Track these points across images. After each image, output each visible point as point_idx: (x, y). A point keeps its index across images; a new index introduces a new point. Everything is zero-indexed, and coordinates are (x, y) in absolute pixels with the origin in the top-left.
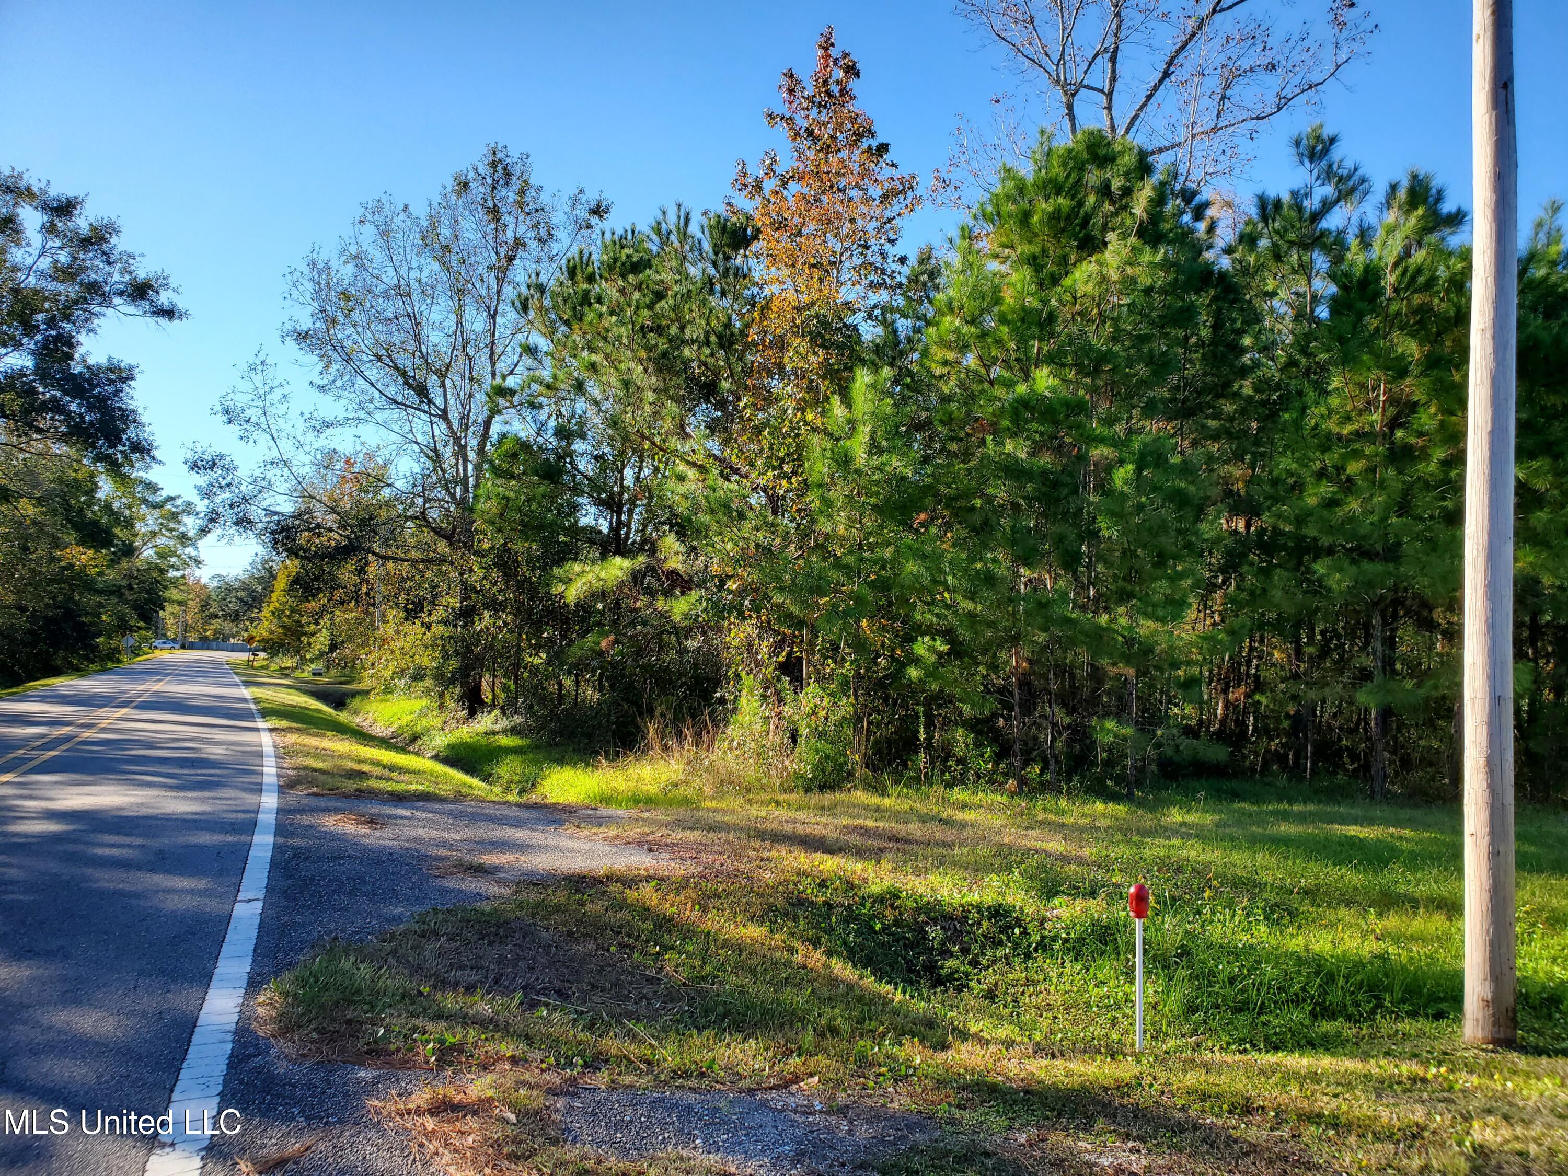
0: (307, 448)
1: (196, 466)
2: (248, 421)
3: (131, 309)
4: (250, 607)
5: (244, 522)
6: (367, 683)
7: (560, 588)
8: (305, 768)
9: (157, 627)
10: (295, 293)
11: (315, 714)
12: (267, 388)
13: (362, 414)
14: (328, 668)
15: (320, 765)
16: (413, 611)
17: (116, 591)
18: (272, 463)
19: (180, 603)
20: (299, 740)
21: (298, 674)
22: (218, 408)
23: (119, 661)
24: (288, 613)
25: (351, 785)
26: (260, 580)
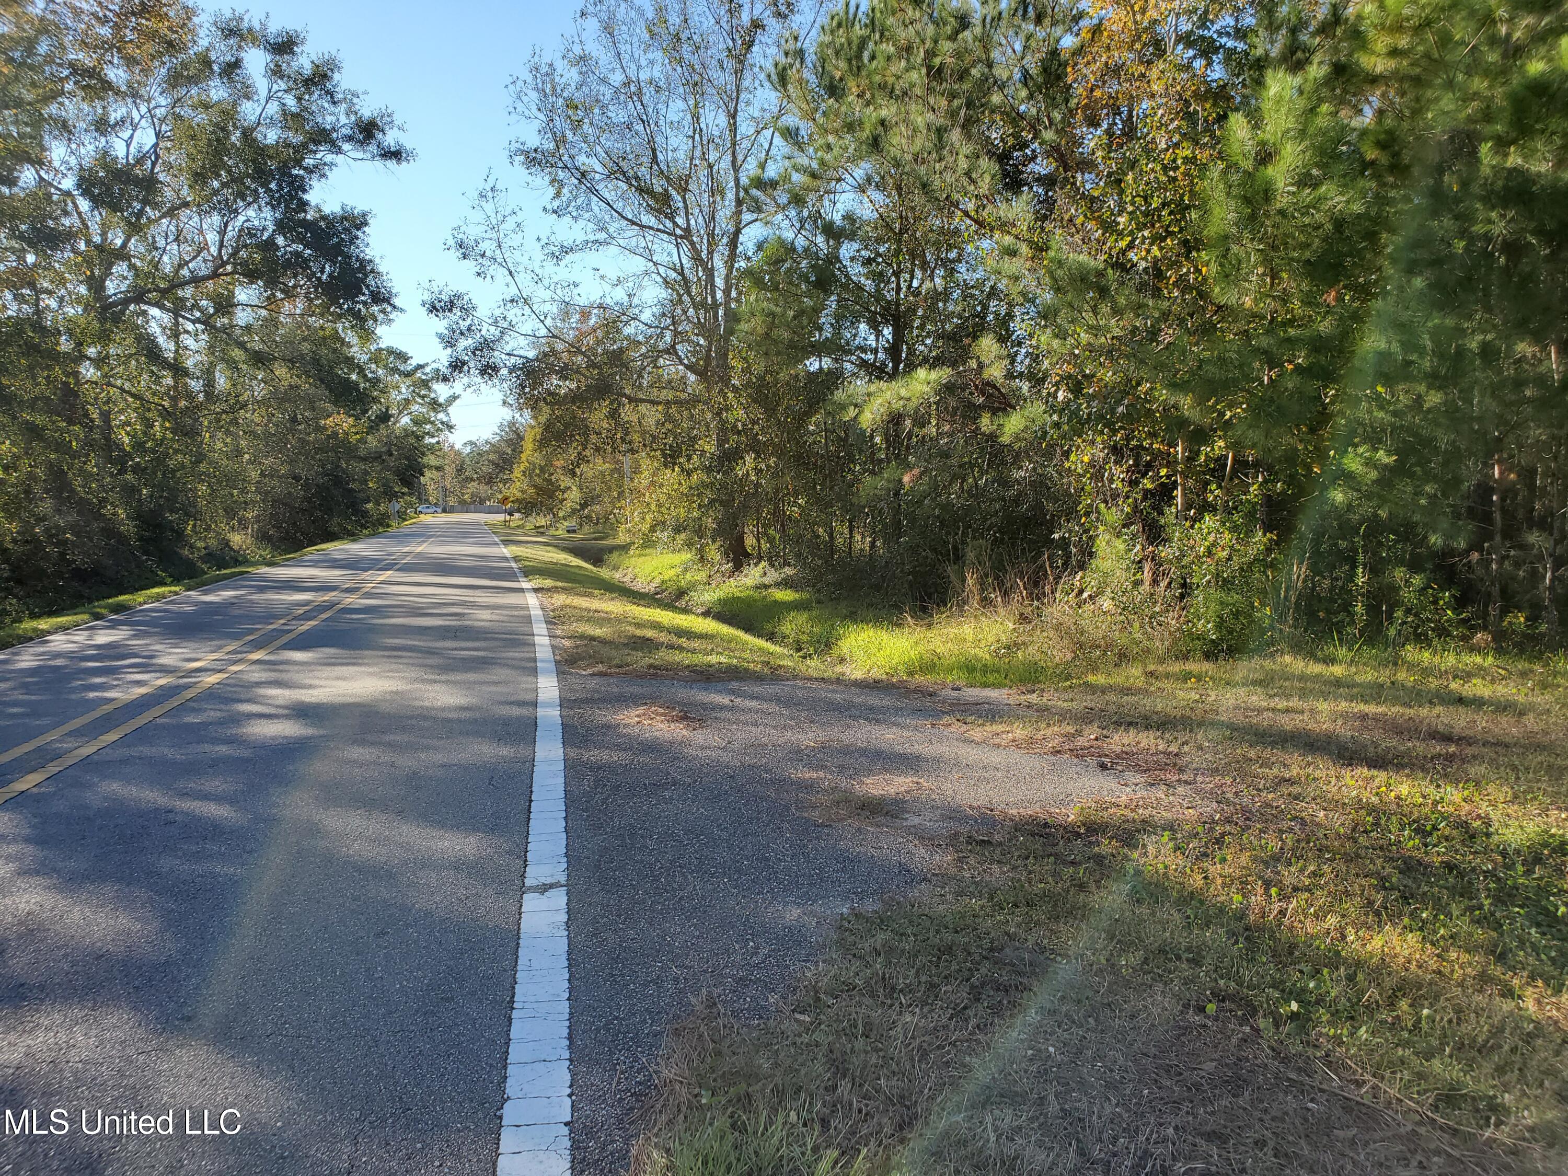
0: (546, 282)
1: (434, 307)
2: (483, 255)
3: (360, 155)
4: (503, 469)
5: (488, 370)
6: (622, 538)
7: (852, 412)
8: (582, 637)
9: (420, 493)
10: (519, 105)
11: (577, 571)
12: (500, 218)
13: (602, 236)
14: (581, 525)
15: (598, 632)
16: (671, 457)
17: (377, 457)
18: (512, 301)
19: (438, 469)
20: (568, 601)
21: (552, 532)
22: (451, 242)
23: (388, 526)
24: (537, 471)
25: (641, 660)
26: (509, 442)
